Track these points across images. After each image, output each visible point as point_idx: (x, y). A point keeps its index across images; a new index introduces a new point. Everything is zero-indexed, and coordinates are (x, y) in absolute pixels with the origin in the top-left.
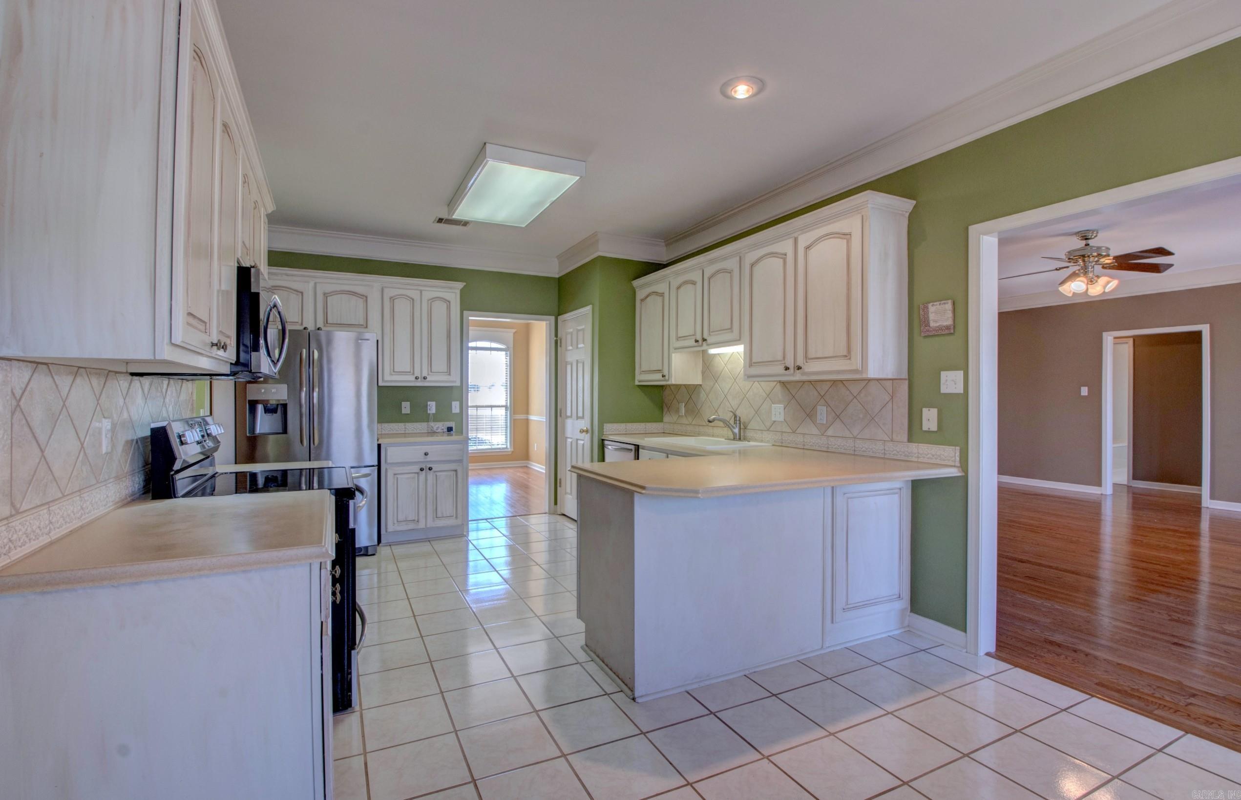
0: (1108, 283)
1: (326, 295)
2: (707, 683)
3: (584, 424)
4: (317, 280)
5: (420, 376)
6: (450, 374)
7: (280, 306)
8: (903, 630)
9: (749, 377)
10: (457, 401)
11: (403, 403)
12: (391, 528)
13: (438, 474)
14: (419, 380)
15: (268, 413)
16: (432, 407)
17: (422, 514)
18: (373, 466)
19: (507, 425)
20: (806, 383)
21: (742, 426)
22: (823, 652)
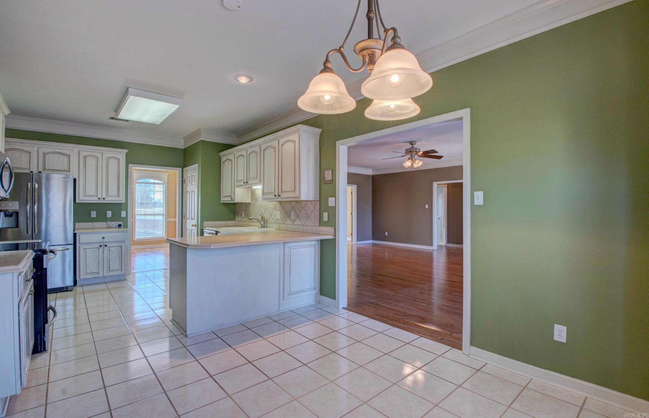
0: (419, 162)
1: (44, 154)
2: (223, 327)
3: (194, 222)
4: (39, 146)
5: (101, 198)
6: (119, 197)
7: (10, 163)
8: (316, 302)
9: (264, 199)
10: (125, 211)
11: (92, 212)
12: (82, 277)
13: (110, 248)
14: (101, 199)
15: (7, 217)
16: (109, 214)
17: (101, 269)
18: (71, 244)
19: (164, 224)
20: (288, 202)
21: (265, 221)
22: (279, 312)
